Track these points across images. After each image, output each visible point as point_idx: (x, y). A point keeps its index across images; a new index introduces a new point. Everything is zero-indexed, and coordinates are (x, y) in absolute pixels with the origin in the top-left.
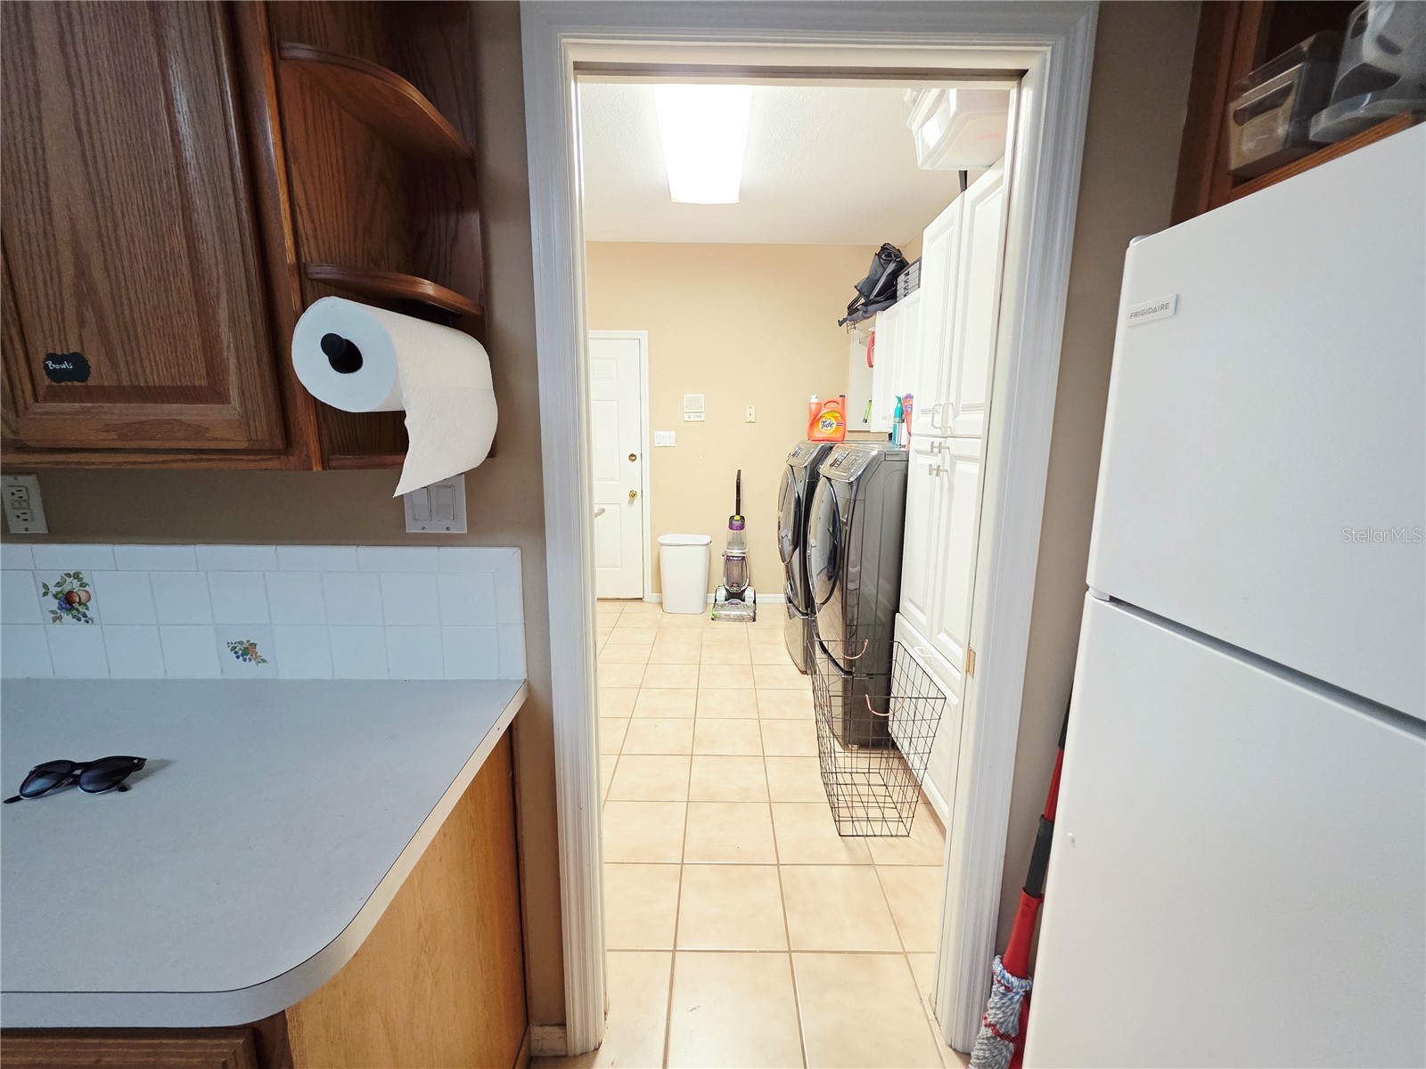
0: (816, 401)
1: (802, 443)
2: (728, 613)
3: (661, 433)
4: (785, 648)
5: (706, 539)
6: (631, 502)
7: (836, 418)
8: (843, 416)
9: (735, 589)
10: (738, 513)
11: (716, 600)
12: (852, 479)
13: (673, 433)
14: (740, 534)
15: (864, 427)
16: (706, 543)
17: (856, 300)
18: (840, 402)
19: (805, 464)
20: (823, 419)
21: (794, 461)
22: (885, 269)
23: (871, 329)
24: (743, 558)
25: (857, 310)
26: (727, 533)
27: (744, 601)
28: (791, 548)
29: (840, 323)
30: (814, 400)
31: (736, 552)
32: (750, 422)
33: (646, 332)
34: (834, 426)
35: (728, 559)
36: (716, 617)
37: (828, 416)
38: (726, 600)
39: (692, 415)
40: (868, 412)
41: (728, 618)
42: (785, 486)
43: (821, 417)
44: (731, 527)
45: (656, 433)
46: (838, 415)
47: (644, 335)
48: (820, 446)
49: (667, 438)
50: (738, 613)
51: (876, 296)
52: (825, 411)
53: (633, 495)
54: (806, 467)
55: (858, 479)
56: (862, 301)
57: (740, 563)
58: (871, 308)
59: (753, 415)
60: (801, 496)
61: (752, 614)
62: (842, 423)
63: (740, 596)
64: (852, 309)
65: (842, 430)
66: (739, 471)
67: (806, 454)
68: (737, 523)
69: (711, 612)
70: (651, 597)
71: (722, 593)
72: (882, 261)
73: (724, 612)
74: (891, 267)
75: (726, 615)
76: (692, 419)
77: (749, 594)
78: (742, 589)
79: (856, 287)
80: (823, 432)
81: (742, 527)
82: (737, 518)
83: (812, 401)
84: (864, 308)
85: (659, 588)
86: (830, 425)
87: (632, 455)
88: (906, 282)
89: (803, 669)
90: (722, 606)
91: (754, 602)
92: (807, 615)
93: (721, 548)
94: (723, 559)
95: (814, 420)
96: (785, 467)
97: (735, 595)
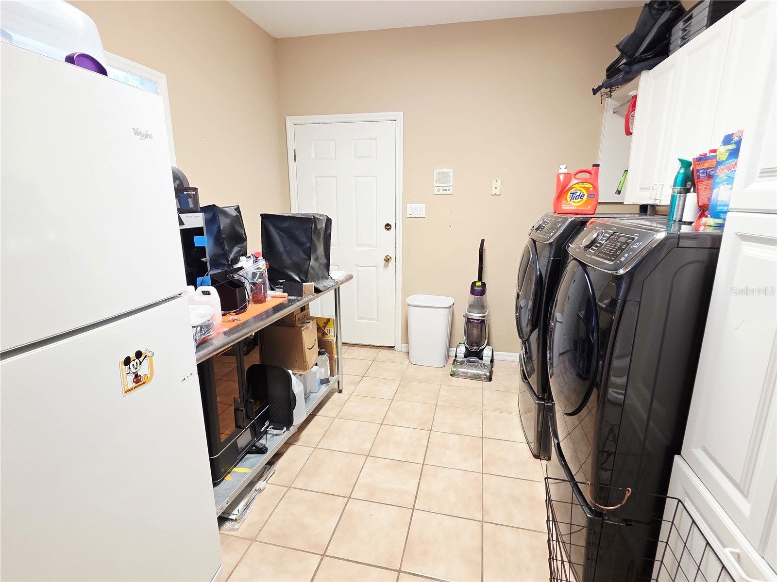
0: (565, 171)
1: (547, 215)
2: (466, 370)
3: (414, 205)
4: (518, 419)
5: (449, 302)
6: (386, 266)
7: (587, 189)
8: (596, 188)
9: (474, 349)
10: (480, 279)
11: (456, 356)
12: (622, 272)
13: (424, 205)
14: (481, 299)
15: (617, 199)
16: (448, 306)
17: (617, 61)
18: (593, 172)
19: (552, 240)
20: (573, 191)
21: (537, 235)
22: (656, 21)
23: (632, 93)
24: (483, 322)
25: (619, 71)
26: (469, 298)
27: (481, 359)
28: (529, 328)
29: (595, 92)
30: (563, 170)
31: (476, 315)
32: (496, 195)
33: (402, 113)
34: (585, 197)
35: (469, 321)
36: (454, 373)
37: (577, 187)
38: (465, 357)
39: (441, 189)
40: (623, 183)
41: (466, 376)
42: (525, 259)
43: (571, 188)
44: (473, 292)
45: (408, 205)
46: (590, 186)
47: (399, 115)
48: (570, 220)
49: (418, 209)
50: (475, 372)
51: (643, 53)
52: (575, 181)
53: (387, 260)
54: (551, 244)
55: (631, 274)
56: (624, 61)
57: (480, 325)
58: (635, 67)
59: (499, 188)
60: (544, 276)
61: (488, 374)
62: (593, 194)
63: (479, 355)
64: (612, 71)
65: (593, 203)
66: (483, 241)
67: (552, 229)
68: (479, 290)
69: (450, 368)
70: (400, 346)
71: (462, 350)
72: (654, 12)
73: (463, 370)
74: (666, 16)
75: (464, 373)
76: (441, 192)
77: (487, 352)
78: (481, 348)
79: (617, 46)
80: (571, 205)
81: (483, 292)
82: (479, 284)
83: (560, 171)
84: (627, 68)
85: (406, 340)
86: (581, 196)
87: (388, 225)
88: (684, 30)
89: (535, 452)
90: (462, 363)
91: (492, 361)
92: (543, 400)
93: (462, 311)
94: (464, 320)
95: (562, 192)
96: (526, 241)
97: (474, 353)
